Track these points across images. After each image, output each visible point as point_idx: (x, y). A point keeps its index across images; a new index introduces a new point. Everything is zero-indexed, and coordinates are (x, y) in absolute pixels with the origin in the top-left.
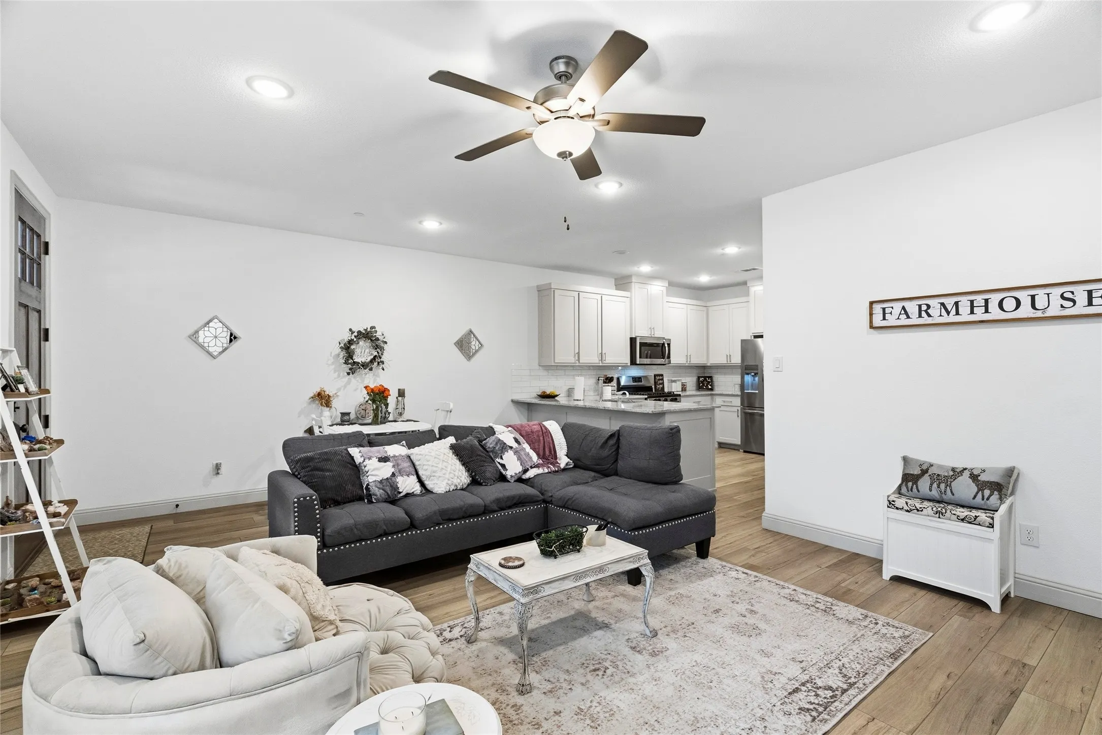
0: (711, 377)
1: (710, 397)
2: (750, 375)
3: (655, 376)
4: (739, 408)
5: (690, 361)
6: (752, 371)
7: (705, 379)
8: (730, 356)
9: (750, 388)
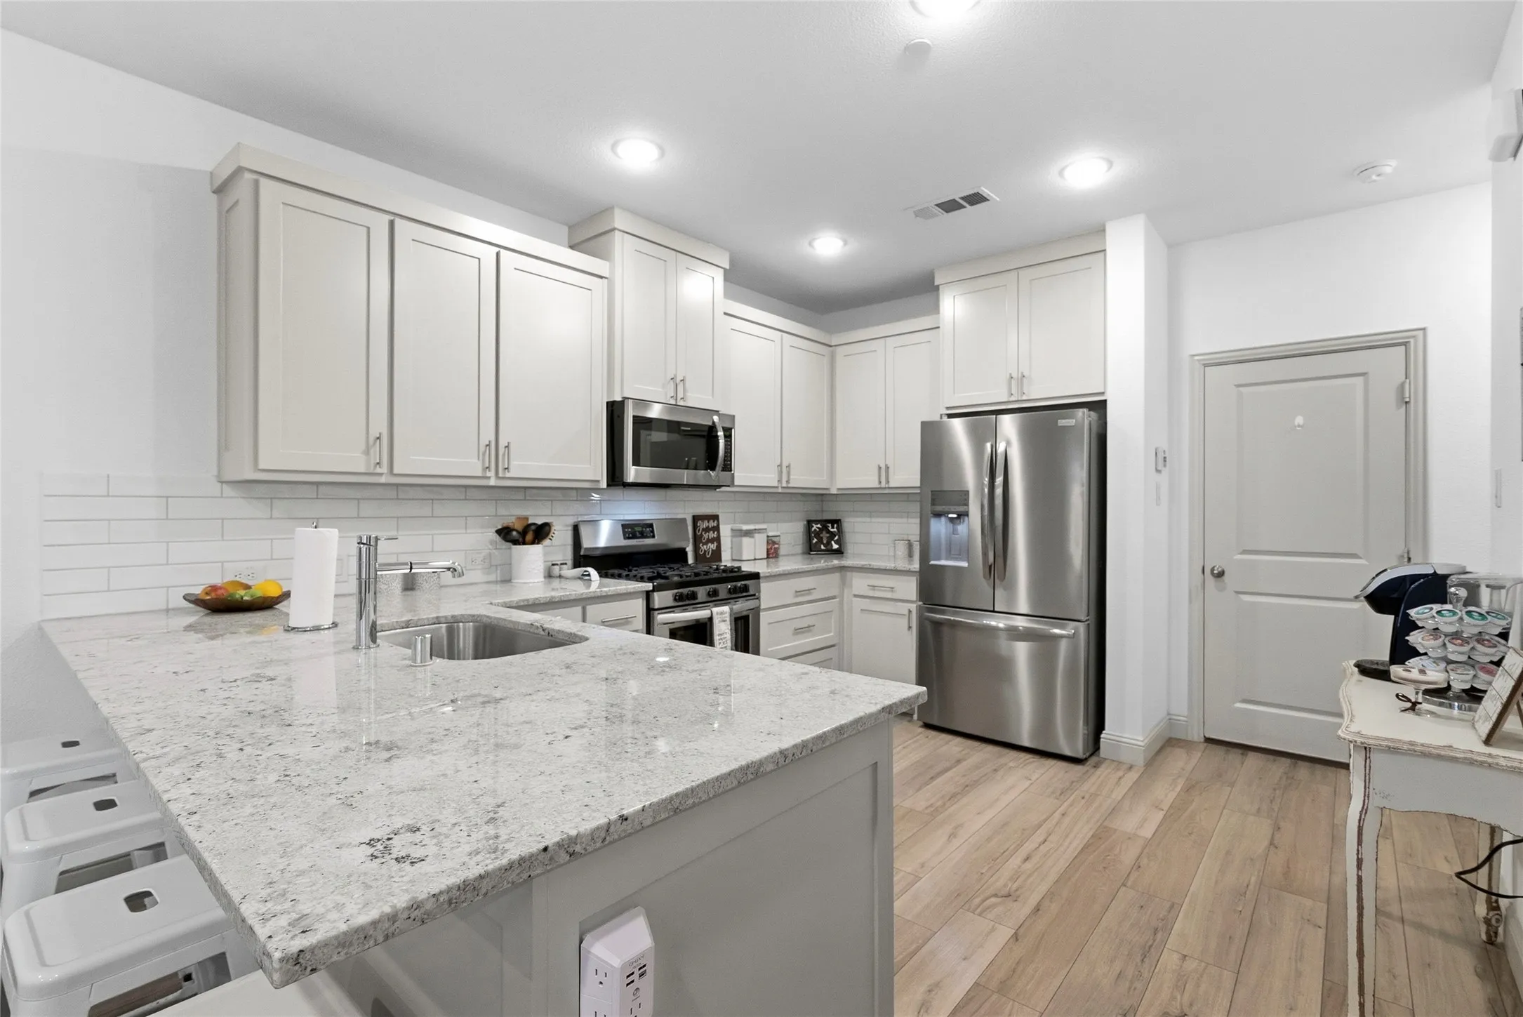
0: (837, 522)
1: (837, 576)
2: (943, 519)
3: (696, 519)
4: (913, 607)
5: (788, 482)
6: (952, 508)
7: (825, 528)
8: (887, 468)
9: (943, 553)
